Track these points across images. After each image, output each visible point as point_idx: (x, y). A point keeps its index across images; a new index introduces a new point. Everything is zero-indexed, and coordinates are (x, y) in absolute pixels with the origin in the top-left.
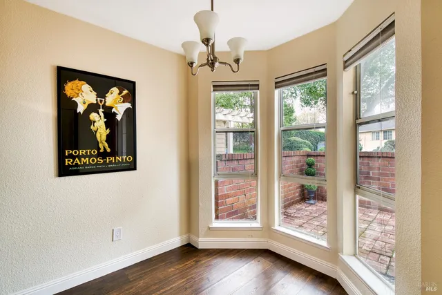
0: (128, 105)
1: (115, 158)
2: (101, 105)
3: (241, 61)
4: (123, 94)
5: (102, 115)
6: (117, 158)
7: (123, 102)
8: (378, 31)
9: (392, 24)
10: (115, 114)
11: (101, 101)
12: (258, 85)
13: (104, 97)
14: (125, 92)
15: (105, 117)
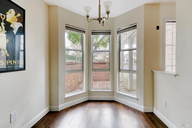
0: (21, 25)
1: (12, 62)
2: (3, 19)
3: (105, 22)
4: (17, 16)
5: (3, 27)
6: (14, 61)
7: (18, 21)
8: (131, 26)
9: (136, 26)
10: (12, 29)
11: (3, 17)
12: (85, 31)
13: (6, 14)
14: (19, 15)
15: (6, 30)
